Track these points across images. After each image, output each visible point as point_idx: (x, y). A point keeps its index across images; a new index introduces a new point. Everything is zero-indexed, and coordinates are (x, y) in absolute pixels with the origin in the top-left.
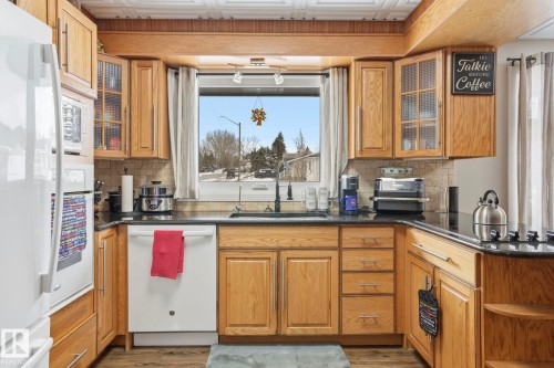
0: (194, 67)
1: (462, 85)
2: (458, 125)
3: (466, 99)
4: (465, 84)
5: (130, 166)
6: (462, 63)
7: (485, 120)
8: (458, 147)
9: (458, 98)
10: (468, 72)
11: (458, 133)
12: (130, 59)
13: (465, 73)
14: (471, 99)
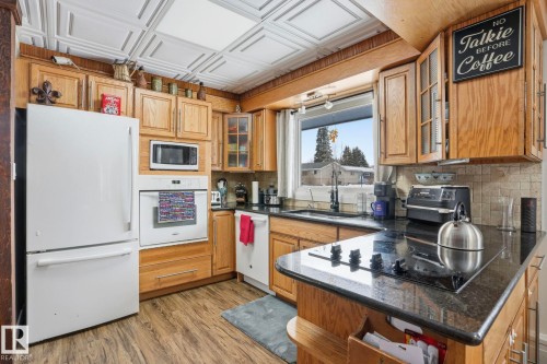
0: (288, 108)
1: (465, 68)
2: (465, 119)
3: (476, 83)
4: (470, 65)
5: (257, 176)
6: (466, 40)
7: (508, 105)
8: (465, 146)
9: (463, 86)
10: (475, 48)
11: (464, 130)
12: (252, 112)
13: (471, 52)
14: (485, 81)
